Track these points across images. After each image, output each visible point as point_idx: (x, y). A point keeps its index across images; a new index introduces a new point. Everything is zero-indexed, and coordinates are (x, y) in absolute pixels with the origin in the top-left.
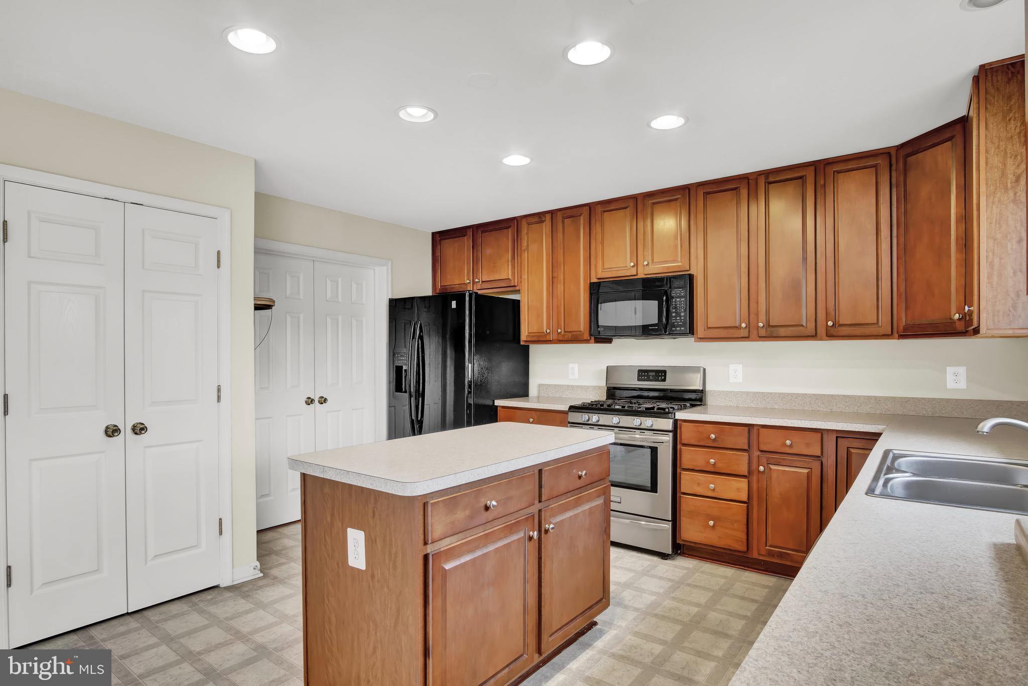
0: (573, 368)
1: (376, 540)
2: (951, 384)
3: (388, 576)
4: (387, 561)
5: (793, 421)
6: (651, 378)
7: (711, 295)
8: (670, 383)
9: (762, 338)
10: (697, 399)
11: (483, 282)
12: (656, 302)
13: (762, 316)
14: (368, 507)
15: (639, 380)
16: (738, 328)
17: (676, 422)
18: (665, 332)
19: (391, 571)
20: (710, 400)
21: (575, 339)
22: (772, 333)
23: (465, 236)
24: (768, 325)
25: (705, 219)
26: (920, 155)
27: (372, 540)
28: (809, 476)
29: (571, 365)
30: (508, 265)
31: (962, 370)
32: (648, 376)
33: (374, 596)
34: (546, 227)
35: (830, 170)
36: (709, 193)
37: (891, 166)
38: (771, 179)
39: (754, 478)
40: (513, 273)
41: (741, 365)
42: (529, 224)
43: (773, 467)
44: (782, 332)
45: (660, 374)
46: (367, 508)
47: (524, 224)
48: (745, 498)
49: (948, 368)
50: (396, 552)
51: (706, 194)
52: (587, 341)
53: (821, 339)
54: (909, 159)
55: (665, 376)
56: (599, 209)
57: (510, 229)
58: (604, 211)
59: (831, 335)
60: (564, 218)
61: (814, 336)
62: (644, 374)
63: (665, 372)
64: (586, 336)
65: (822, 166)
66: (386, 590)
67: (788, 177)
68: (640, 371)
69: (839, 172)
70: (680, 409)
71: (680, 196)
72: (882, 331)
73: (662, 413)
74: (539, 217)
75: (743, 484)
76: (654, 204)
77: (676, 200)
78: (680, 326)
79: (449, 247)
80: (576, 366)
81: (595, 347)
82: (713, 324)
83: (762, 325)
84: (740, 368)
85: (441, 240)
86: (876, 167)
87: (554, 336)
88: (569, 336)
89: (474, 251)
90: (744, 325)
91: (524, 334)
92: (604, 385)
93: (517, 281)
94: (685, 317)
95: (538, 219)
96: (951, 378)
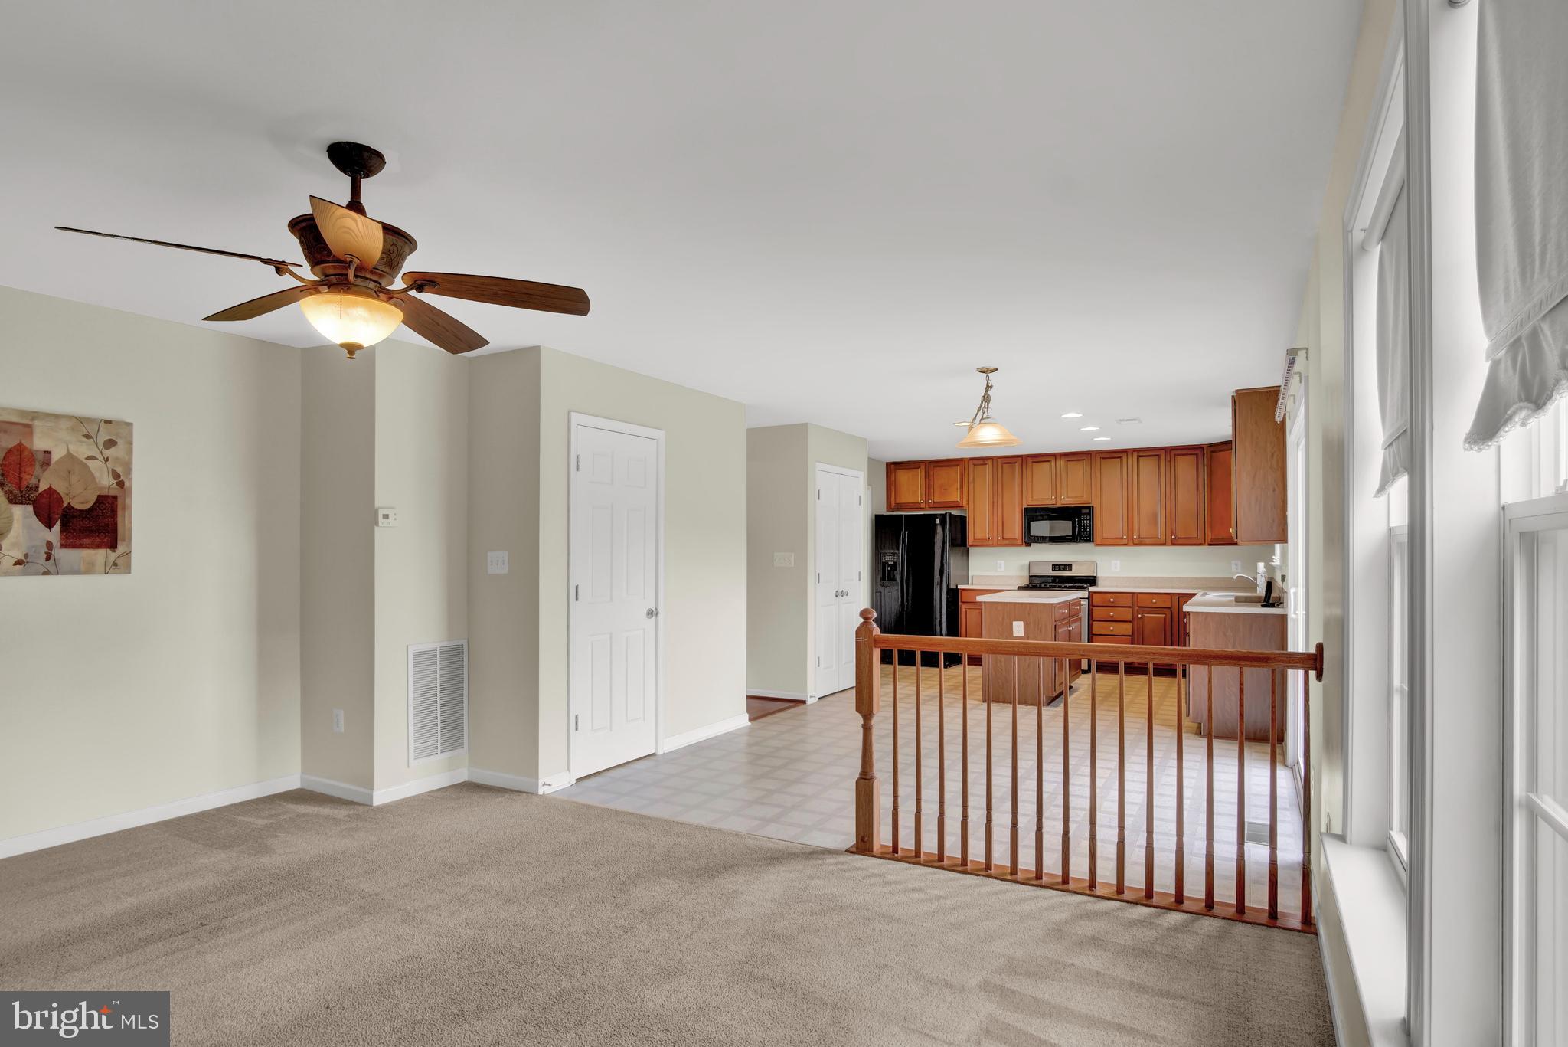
0: (1000, 564)
6: (1062, 569)
7: (1105, 520)
8: (1075, 572)
9: (1135, 544)
10: (1092, 580)
11: (935, 503)
12: (1070, 523)
13: (1136, 532)
15: (1053, 570)
16: (1122, 538)
17: (1089, 592)
18: (1077, 540)
20: (1100, 582)
21: (1012, 544)
22: (1141, 542)
23: (919, 468)
24: (1140, 537)
25: (1101, 473)
26: (1219, 453)
28: (1165, 618)
29: (999, 562)
30: (958, 491)
31: (1239, 562)
32: (1060, 568)
34: (988, 469)
35: (1174, 453)
36: (1103, 458)
37: (1204, 454)
38: (1141, 454)
39: (1135, 623)
40: (961, 498)
42: (975, 465)
44: (1147, 541)
45: (1067, 567)
47: (972, 463)
48: (1130, 634)
49: (1233, 561)
52: (1020, 545)
53: (1168, 545)
54: (1213, 454)
55: (1071, 568)
56: (1029, 460)
57: (959, 467)
58: (1033, 462)
59: (1173, 543)
60: (1003, 464)
61: (1164, 544)
62: (1056, 567)
63: (1071, 565)
64: (1020, 542)
65: (1169, 450)
67: (1151, 454)
68: (1053, 565)
69: (1178, 455)
70: (1091, 586)
71: (1086, 458)
72: (1199, 542)
73: (1082, 589)
74: (984, 461)
75: (1129, 626)
76: (1068, 461)
77: (1083, 460)
78: (1087, 537)
79: (903, 476)
80: (1003, 562)
81: (1024, 548)
82: (1105, 536)
83: (1135, 537)
84: (1118, 562)
85: (895, 469)
86: (1197, 454)
87: (995, 542)
88: (1007, 542)
89: (927, 480)
90: (1125, 537)
91: (970, 540)
92: (1026, 574)
93: (965, 503)
94: (1090, 531)
95: (981, 462)
96: (1233, 567)
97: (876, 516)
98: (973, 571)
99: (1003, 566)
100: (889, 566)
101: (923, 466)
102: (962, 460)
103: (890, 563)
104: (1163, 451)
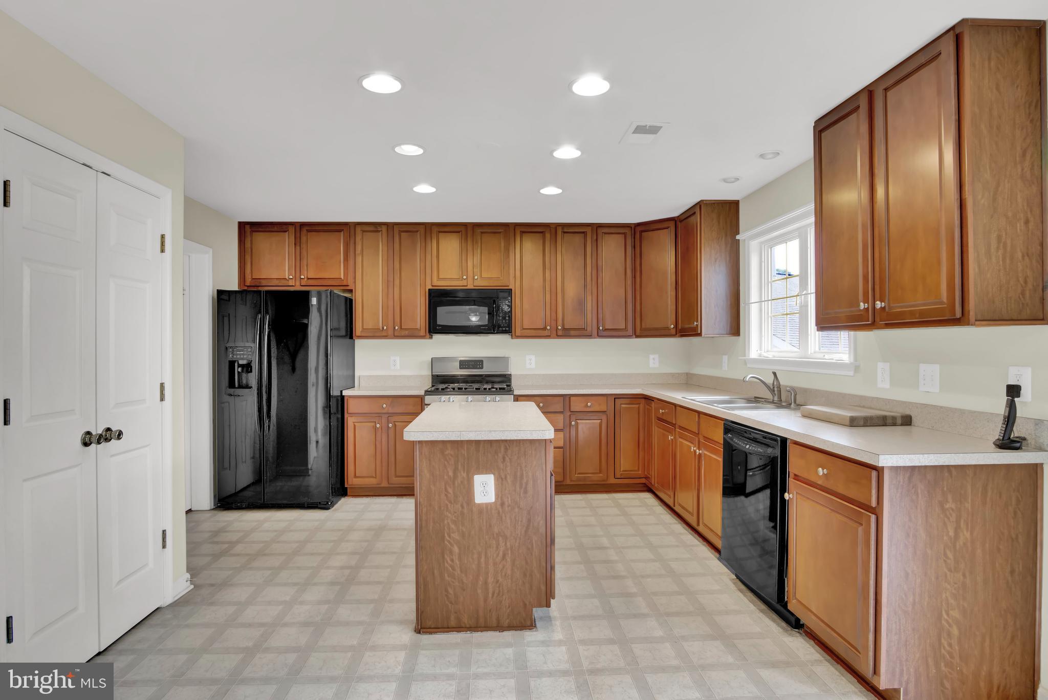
0: (395, 361)
1: (506, 478)
2: (651, 365)
3: (518, 499)
4: (518, 489)
5: (592, 390)
6: (471, 366)
7: (526, 306)
8: (486, 370)
9: (558, 336)
11: (308, 279)
12: (486, 309)
13: (560, 323)
14: (497, 455)
15: (461, 369)
16: (544, 329)
17: (515, 397)
18: (494, 331)
19: (522, 495)
20: (514, 382)
21: (412, 334)
22: (567, 333)
23: (286, 232)
24: (564, 329)
25: (521, 250)
26: (650, 233)
27: (502, 478)
28: (600, 425)
29: (393, 358)
30: (340, 265)
31: (656, 356)
32: (468, 366)
33: (504, 518)
34: (382, 237)
35: (601, 231)
36: (524, 232)
37: (633, 235)
38: (566, 230)
39: (567, 431)
40: (346, 274)
41: (534, 356)
42: (364, 231)
43: (578, 421)
44: (572, 333)
45: (478, 363)
46: (496, 457)
47: (358, 229)
48: (562, 445)
49: (650, 355)
50: (527, 481)
51: (522, 233)
52: (422, 337)
53: (595, 338)
54: (643, 234)
55: (482, 364)
56: (435, 229)
57: (341, 233)
58: (439, 232)
59: (601, 335)
60: (400, 232)
61: (591, 336)
62: (464, 364)
63: (482, 361)
64: (422, 333)
65: (595, 227)
66: (517, 510)
67: (577, 231)
68: (461, 362)
69: (606, 233)
71: (503, 230)
72: (629, 334)
74: (375, 227)
76: (482, 233)
77: (500, 233)
78: (504, 327)
79: (262, 241)
80: (399, 358)
81: (426, 341)
82: (524, 327)
83: (560, 327)
84: (533, 357)
85: (252, 231)
86: (625, 234)
87: (390, 332)
88: (407, 333)
89: (298, 248)
90: (548, 328)
91: (358, 328)
92: (427, 373)
93: (350, 282)
94: (509, 320)
95: (372, 228)
96: (651, 361)
97: (220, 293)
98: (361, 371)
99: (398, 362)
100: (239, 366)
101: (292, 229)
102: (346, 224)
103: (241, 362)
104: (590, 227)
